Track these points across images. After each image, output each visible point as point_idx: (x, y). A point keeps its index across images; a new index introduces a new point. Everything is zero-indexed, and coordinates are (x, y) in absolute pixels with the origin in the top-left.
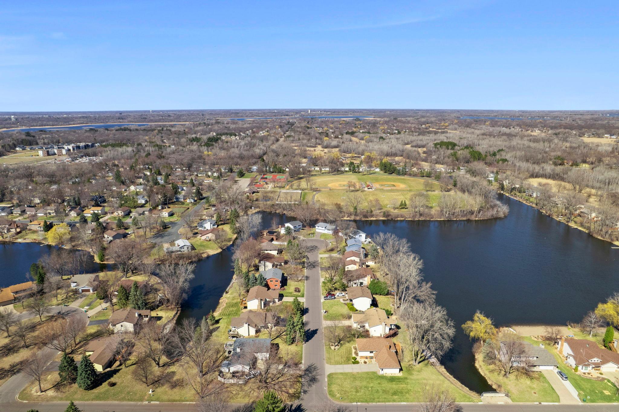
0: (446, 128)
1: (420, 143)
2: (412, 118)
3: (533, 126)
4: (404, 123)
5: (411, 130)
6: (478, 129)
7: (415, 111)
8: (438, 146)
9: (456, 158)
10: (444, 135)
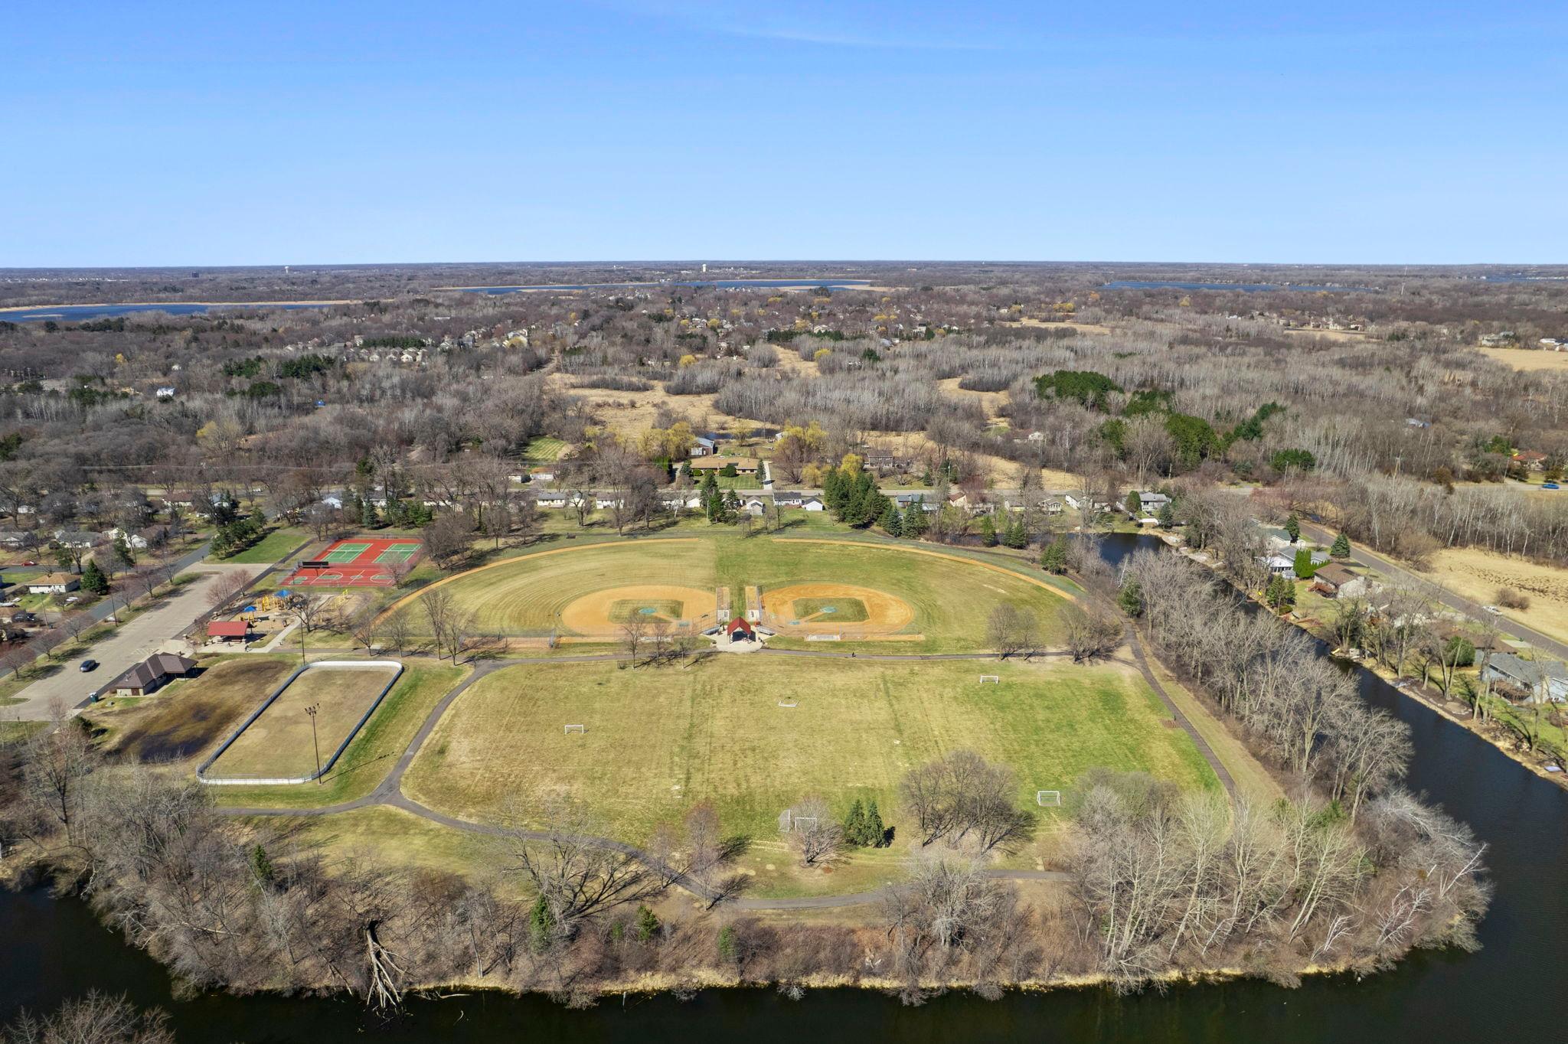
0: (1069, 317)
1: (989, 374)
2: (972, 287)
3: (1318, 310)
4: (948, 300)
5: (966, 324)
6: (1162, 320)
7: (983, 266)
8: (1050, 391)
9: (1117, 449)
10: (1066, 342)
